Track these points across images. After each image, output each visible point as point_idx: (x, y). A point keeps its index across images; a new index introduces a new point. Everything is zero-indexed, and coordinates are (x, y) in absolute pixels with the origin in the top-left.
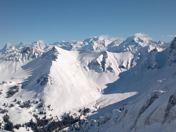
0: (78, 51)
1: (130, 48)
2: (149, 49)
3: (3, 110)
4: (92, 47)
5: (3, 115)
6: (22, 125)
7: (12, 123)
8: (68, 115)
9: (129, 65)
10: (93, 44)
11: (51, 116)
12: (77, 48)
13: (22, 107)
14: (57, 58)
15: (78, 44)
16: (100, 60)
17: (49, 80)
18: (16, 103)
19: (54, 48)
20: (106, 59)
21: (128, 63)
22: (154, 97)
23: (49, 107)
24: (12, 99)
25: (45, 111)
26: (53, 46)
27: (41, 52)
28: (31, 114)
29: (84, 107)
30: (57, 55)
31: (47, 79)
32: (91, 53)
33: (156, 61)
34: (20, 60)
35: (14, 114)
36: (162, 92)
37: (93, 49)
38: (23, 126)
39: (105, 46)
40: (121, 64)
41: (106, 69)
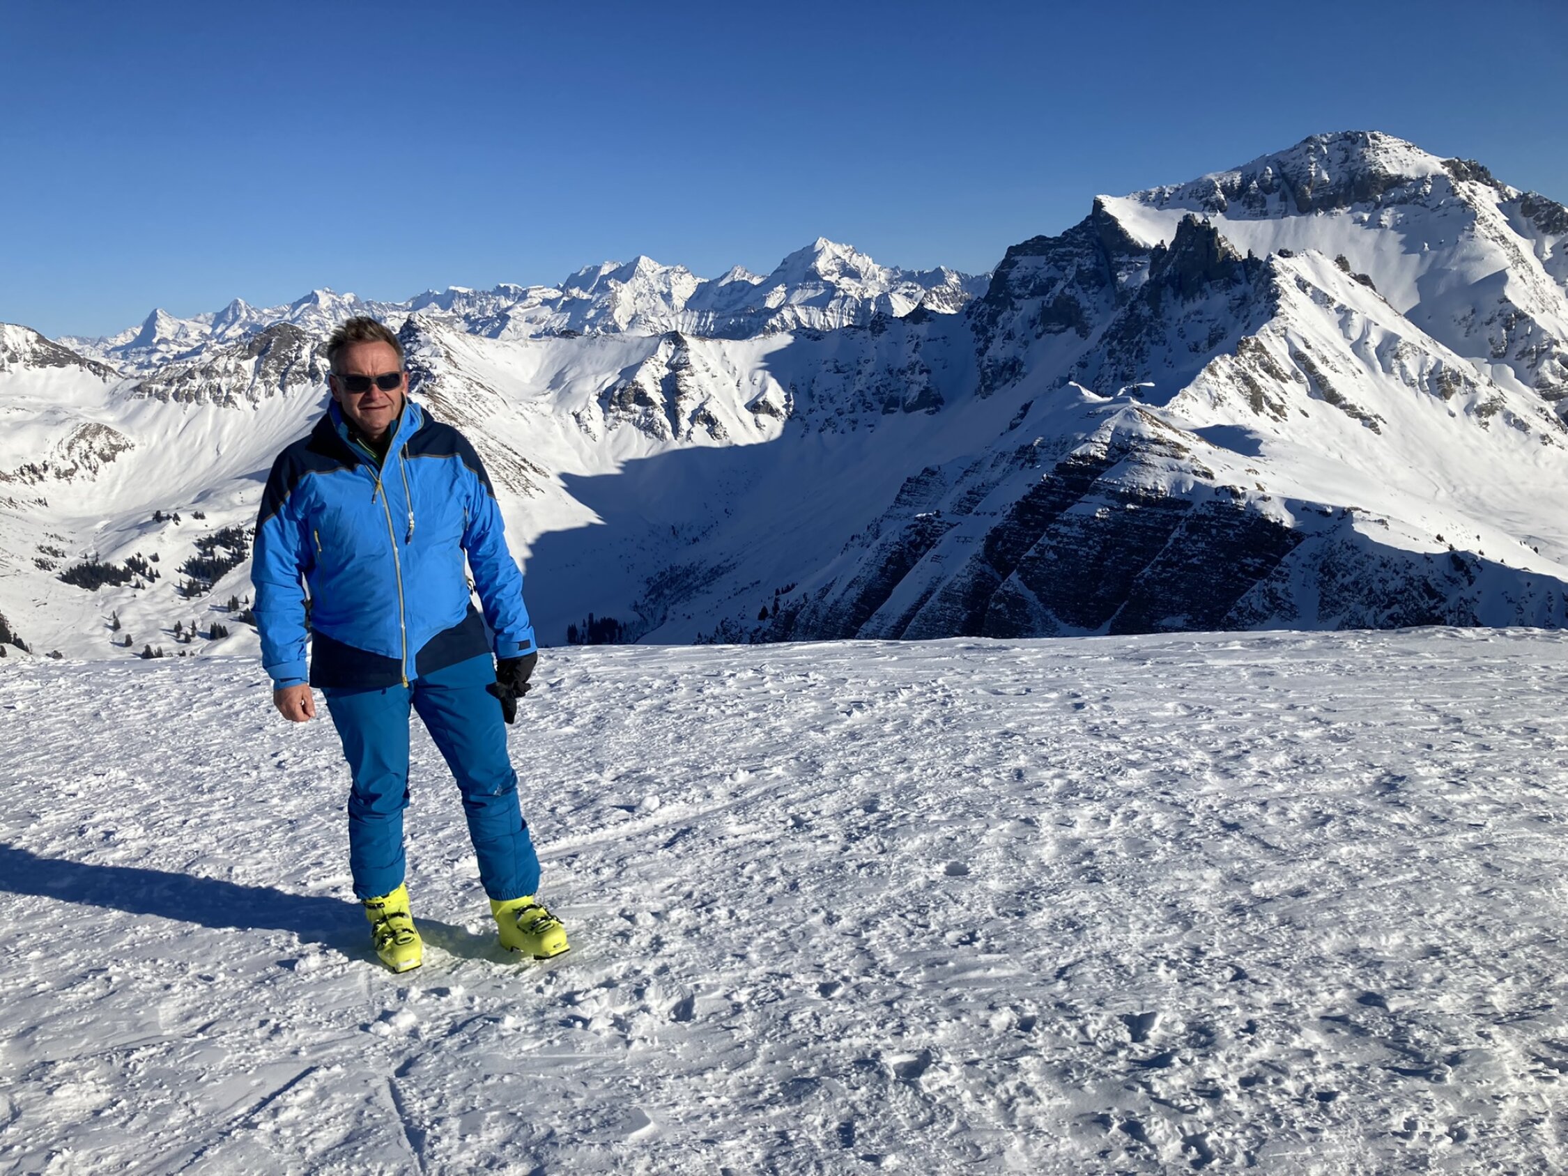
2: (892, 311)
4: (611, 316)
10: (614, 297)
12: (530, 320)
14: (434, 379)
15: (534, 302)
19: (411, 329)
20: (681, 373)
22: (916, 546)
24: (214, 598)
26: (405, 315)
30: (430, 364)
32: (604, 343)
33: (922, 372)
34: (235, 395)
37: (615, 322)
39: (671, 307)
40: (758, 396)
41: (684, 423)
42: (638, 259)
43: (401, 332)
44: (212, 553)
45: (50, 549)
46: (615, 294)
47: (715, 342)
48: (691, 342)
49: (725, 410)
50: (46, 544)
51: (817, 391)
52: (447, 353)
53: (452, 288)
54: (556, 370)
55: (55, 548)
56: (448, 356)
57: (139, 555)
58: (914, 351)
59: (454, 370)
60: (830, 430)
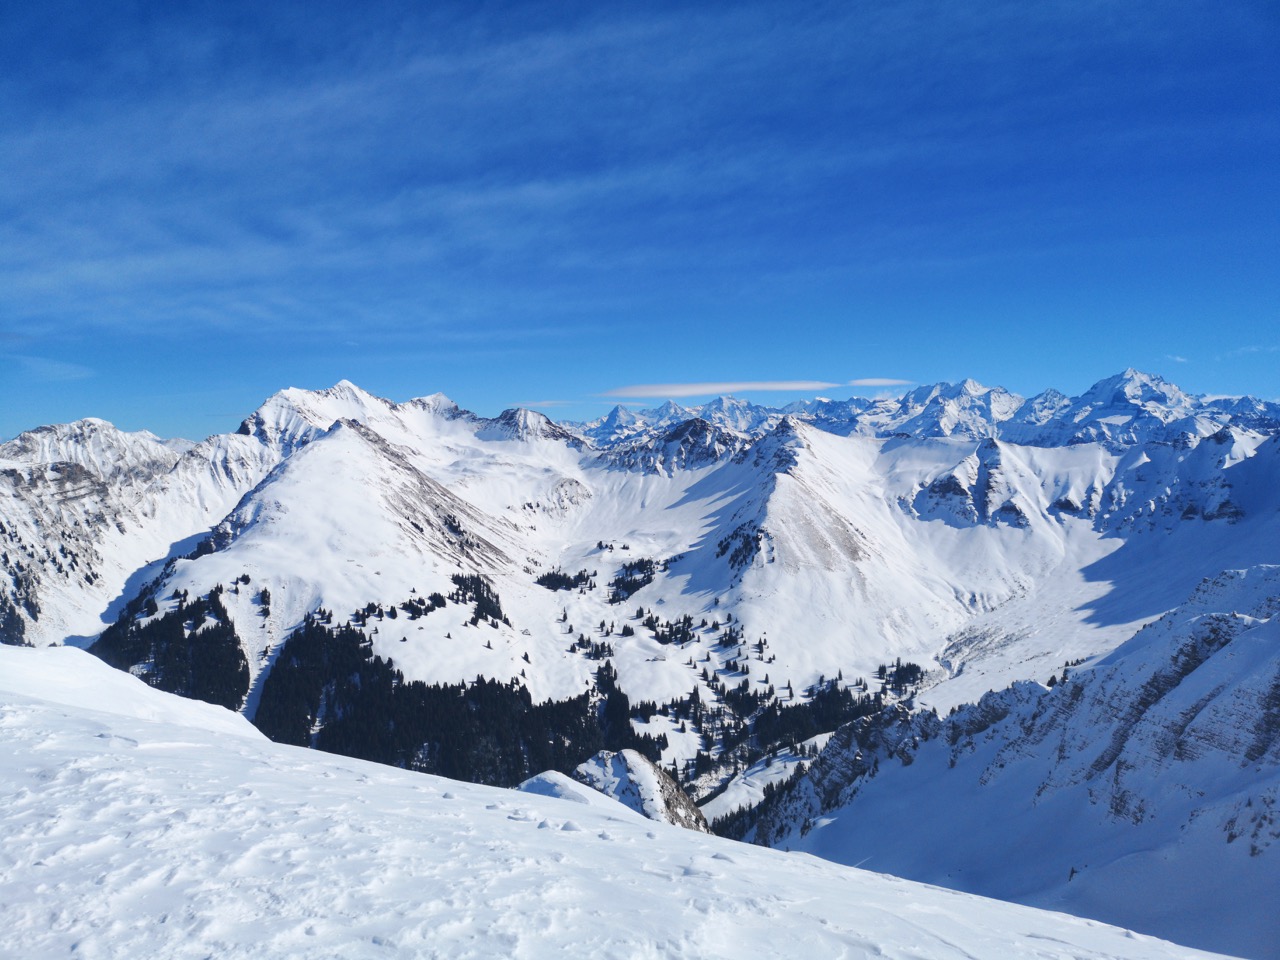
0: (878, 435)
1: (1105, 429)
2: (1195, 432)
3: (597, 646)
4: (937, 424)
5: (595, 665)
6: (659, 706)
7: (624, 698)
8: (833, 684)
9: (1096, 499)
10: (942, 410)
11: (766, 681)
12: (874, 424)
13: (662, 639)
14: (796, 464)
15: (878, 411)
16: (966, 475)
17: (763, 544)
18: (644, 625)
19: (784, 427)
20: (992, 471)
21: (1091, 490)
22: (1210, 642)
23: (760, 646)
24: (628, 607)
25: (746, 663)
26: (781, 416)
27: (736, 438)
28: (695, 667)
29: (899, 660)
30: (795, 453)
31: (758, 540)
32: (930, 445)
33: (1223, 486)
34: (659, 466)
35: (634, 666)
36: (1248, 619)
37: (940, 429)
38: (664, 712)
39: (989, 420)
40: (1061, 496)
41: (992, 512)
42: (965, 382)
43: (778, 428)
44: (631, 575)
45: (533, 560)
46: (943, 408)
47: (1025, 448)
48: (1002, 446)
49: (1029, 505)
50: (532, 556)
51: (1117, 494)
55: (536, 560)
57: (585, 571)
59: (811, 458)
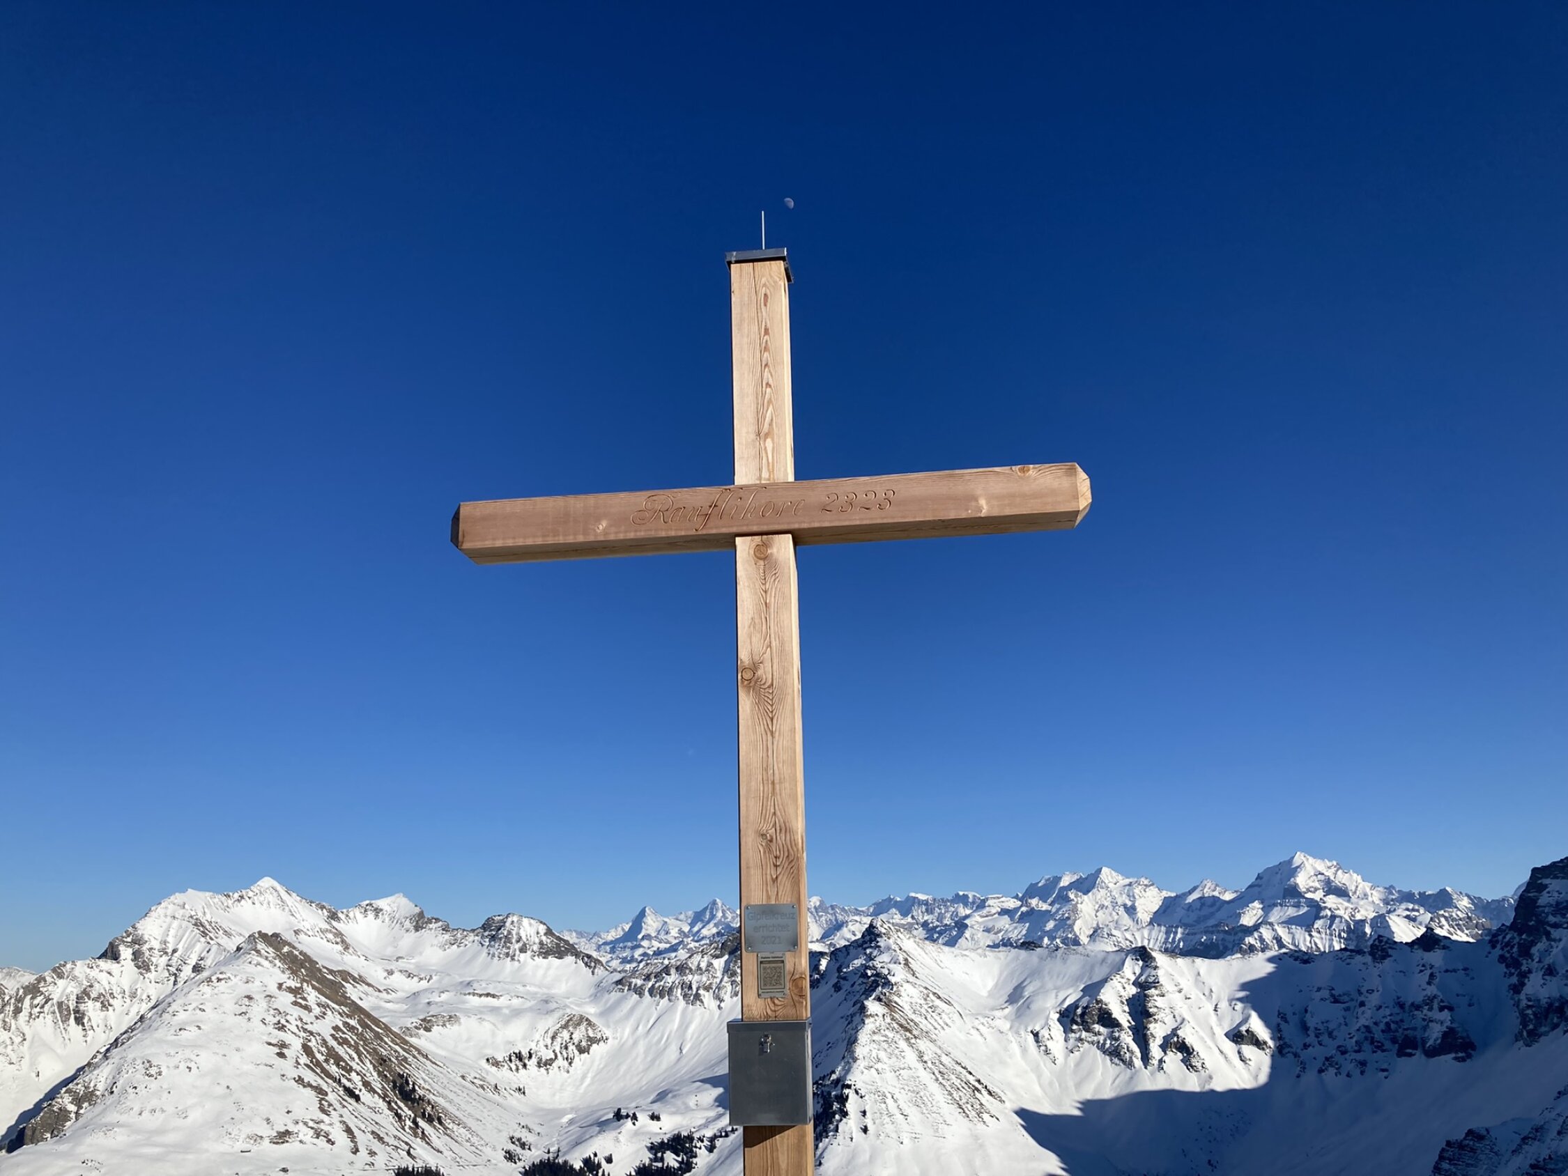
0: (994, 944)
4: (1071, 928)
9: (1286, 1029)
10: (1074, 909)
12: (989, 929)
14: (892, 987)
15: (992, 911)
16: (1116, 998)
17: (850, 1105)
19: (872, 934)
20: (1150, 992)
26: (867, 920)
30: (889, 971)
32: (1064, 957)
33: (1443, 1009)
34: (703, 993)
37: (1076, 935)
39: (1136, 920)
40: (1240, 1024)
41: (1155, 1051)
42: (1099, 871)
43: (863, 936)
44: (662, 1160)
45: (519, 1140)
46: (1076, 906)
47: (1188, 960)
48: (1161, 959)
49: (1202, 1039)
50: (517, 1135)
51: (1312, 1022)
52: (906, 960)
53: (913, 894)
54: (1015, 983)
55: (524, 1140)
56: (907, 964)
57: (595, 1155)
58: (1429, 983)
59: (912, 979)
60: (1332, 1071)
